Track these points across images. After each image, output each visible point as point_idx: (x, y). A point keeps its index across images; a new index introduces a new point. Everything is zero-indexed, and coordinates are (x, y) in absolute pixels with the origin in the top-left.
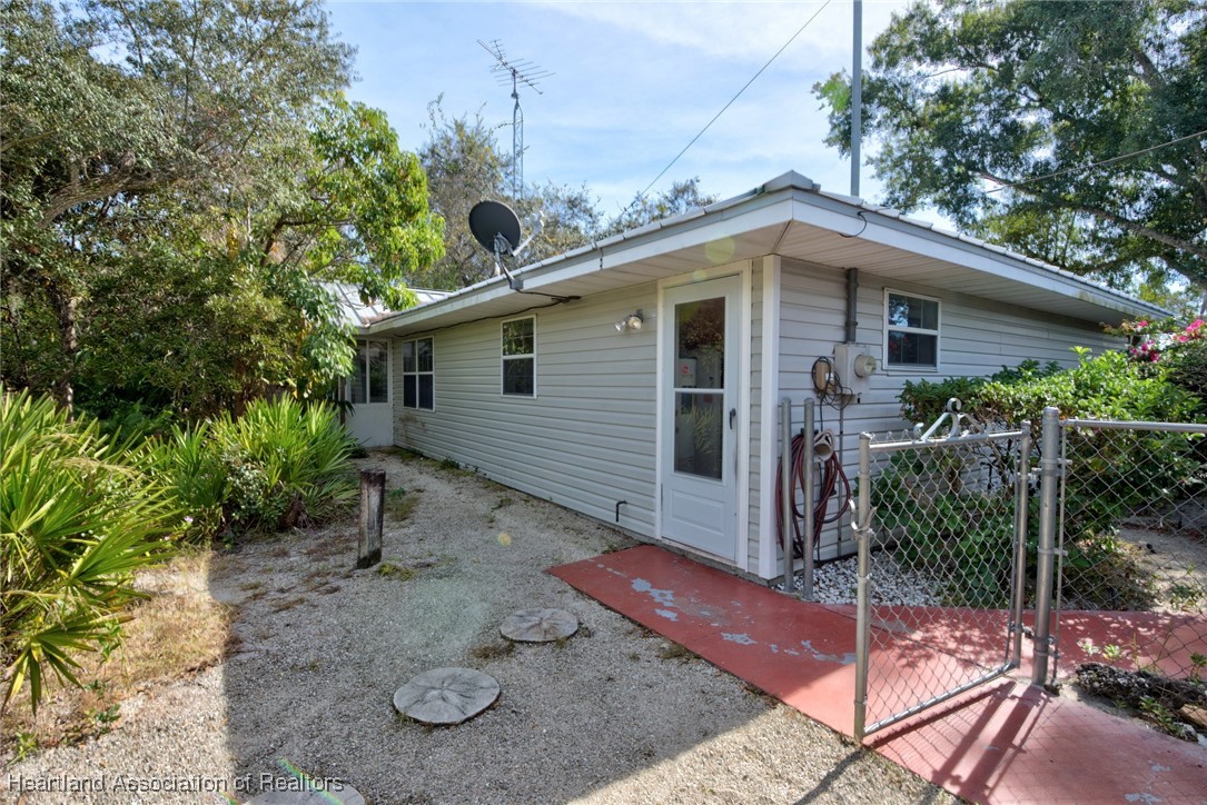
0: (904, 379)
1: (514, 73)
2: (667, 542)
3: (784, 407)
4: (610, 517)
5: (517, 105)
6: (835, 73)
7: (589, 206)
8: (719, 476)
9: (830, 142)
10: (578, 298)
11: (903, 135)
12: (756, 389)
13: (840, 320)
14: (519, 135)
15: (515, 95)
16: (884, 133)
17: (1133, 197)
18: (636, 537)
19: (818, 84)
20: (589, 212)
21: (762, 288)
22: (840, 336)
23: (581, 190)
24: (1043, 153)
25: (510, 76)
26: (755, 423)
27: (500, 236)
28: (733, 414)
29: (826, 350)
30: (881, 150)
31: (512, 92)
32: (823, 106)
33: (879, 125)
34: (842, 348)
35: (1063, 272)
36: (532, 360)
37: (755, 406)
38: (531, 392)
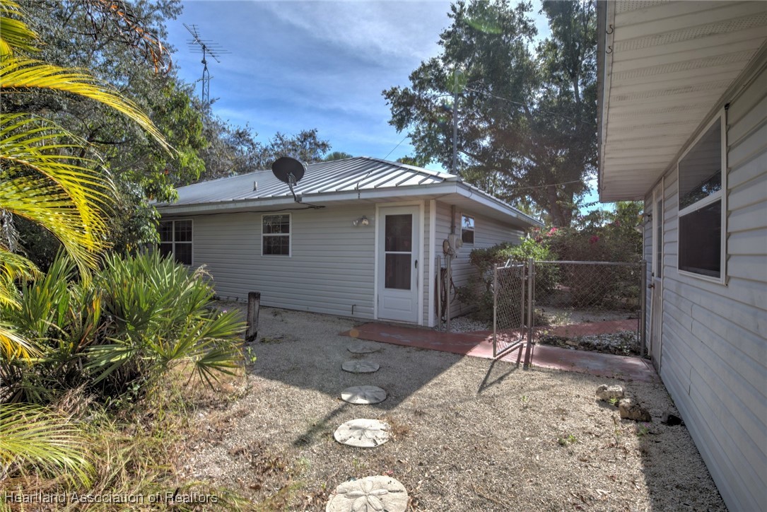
0: (471, 249)
1: (204, 47)
2: (381, 320)
3: (437, 259)
4: (349, 314)
5: (206, 68)
6: (394, 87)
7: (250, 138)
8: (409, 288)
9: (391, 123)
10: (324, 207)
11: (426, 125)
12: (427, 252)
13: (449, 225)
14: (207, 87)
15: (204, 62)
16: (417, 122)
17: (520, 168)
18: (361, 320)
19: (385, 91)
20: (250, 141)
21: (429, 212)
22: (449, 231)
23: (245, 127)
24: (486, 142)
25: (201, 48)
26: (426, 265)
27: (291, 174)
28: (416, 262)
29: (446, 238)
30: (415, 131)
31: (202, 59)
32: (388, 103)
33: (416, 118)
34: (451, 236)
35: (497, 199)
36: (288, 237)
37: (427, 259)
38: (288, 253)
